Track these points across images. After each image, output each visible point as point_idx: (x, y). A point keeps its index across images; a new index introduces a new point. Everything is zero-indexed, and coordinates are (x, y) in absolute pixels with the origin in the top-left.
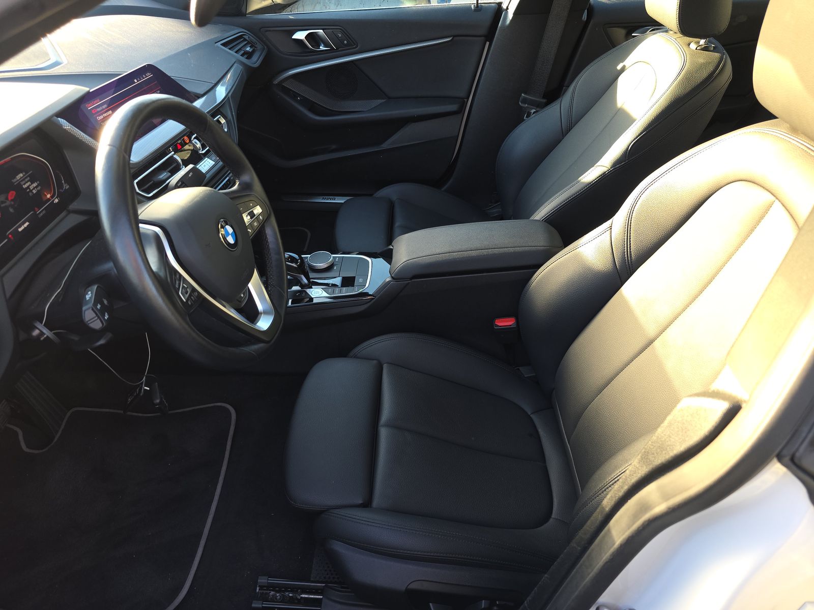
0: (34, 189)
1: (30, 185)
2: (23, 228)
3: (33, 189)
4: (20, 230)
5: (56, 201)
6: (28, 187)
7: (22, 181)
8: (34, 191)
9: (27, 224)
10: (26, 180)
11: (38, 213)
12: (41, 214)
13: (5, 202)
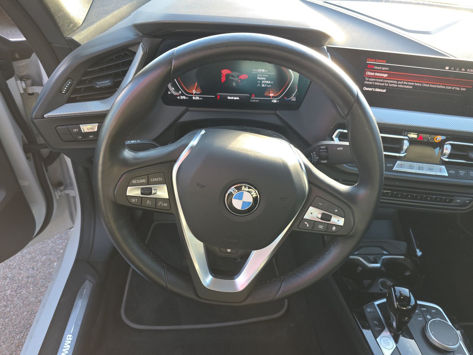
0: (265, 84)
1: (264, 80)
2: (232, 98)
3: (263, 84)
4: (229, 98)
5: (275, 101)
6: (261, 80)
7: (259, 74)
8: (263, 85)
9: (238, 98)
10: (264, 76)
11: (252, 98)
12: (254, 101)
13: (235, 78)
